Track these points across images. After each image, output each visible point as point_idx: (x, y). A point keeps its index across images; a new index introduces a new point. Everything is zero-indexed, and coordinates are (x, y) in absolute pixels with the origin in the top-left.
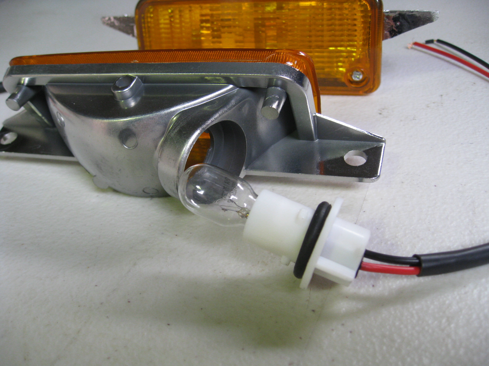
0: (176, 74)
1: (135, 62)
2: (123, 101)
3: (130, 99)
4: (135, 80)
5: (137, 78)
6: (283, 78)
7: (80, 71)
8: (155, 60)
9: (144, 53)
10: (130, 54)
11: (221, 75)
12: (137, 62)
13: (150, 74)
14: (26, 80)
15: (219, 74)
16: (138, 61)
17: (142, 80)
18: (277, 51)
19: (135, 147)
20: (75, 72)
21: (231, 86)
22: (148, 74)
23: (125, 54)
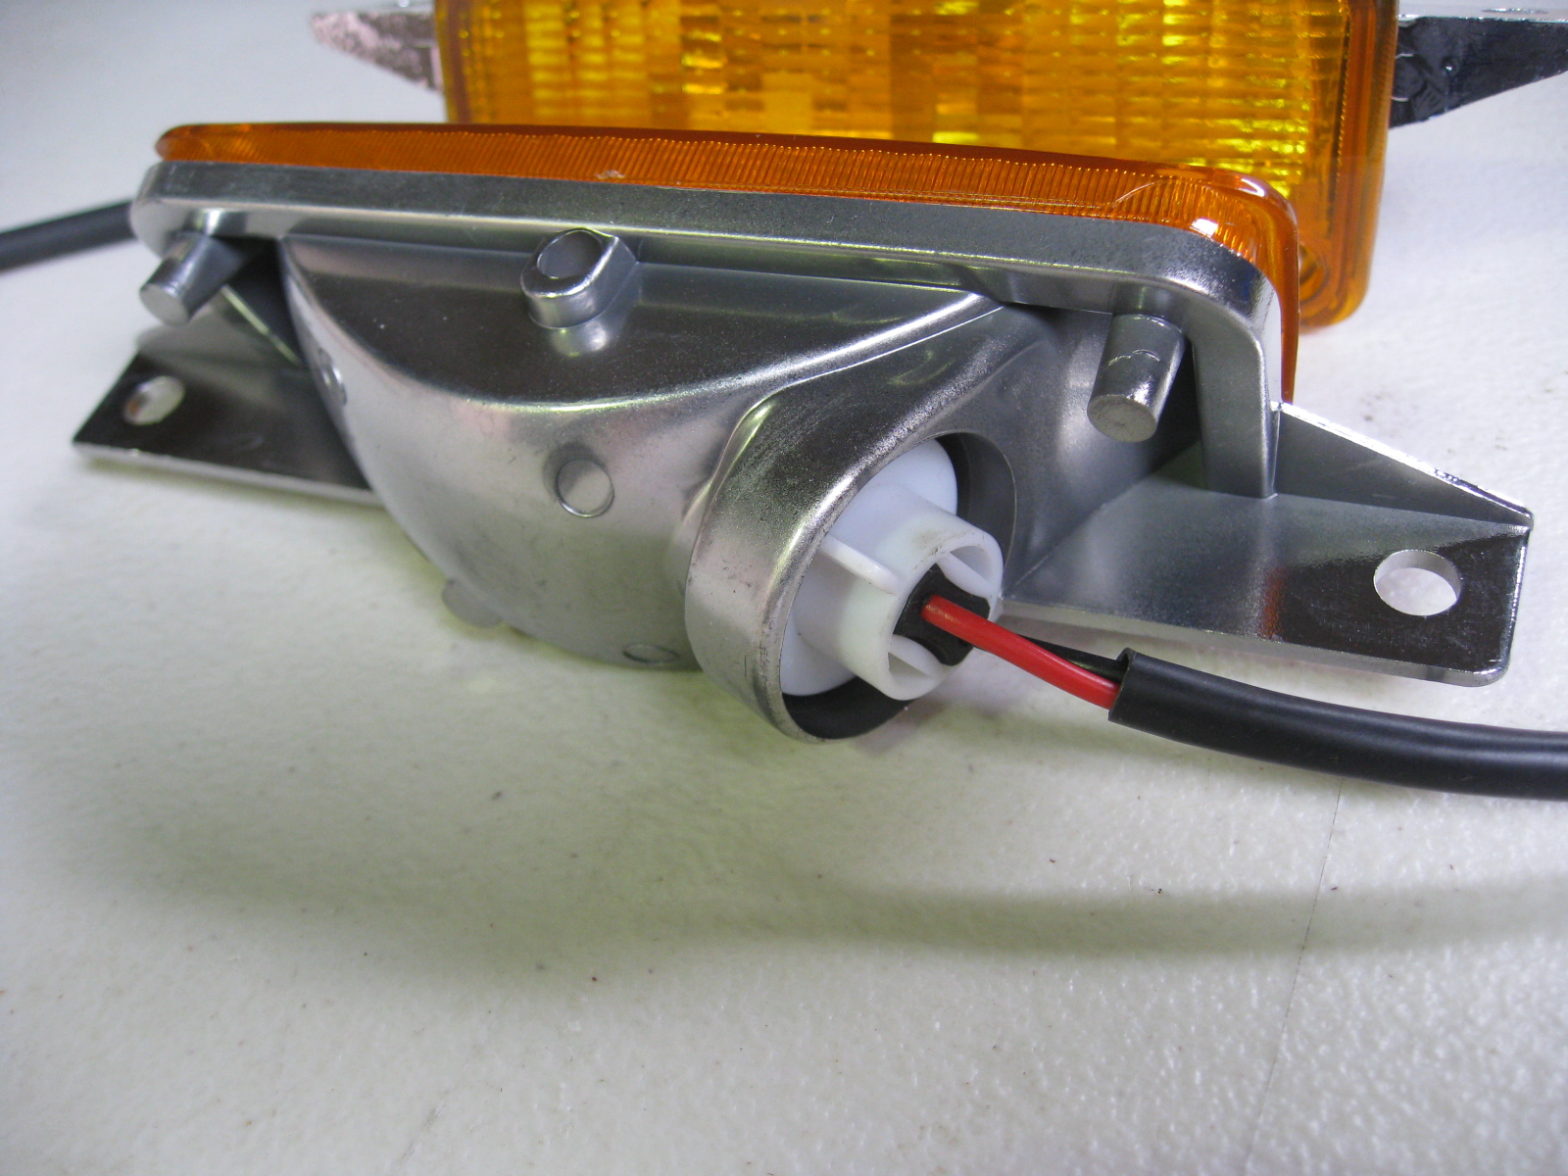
0: (766, 239)
1: (610, 178)
2: (563, 331)
3: (589, 325)
4: (610, 252)
5: (619, 243)
6: (1181, 286)
7: (405, 201)
8: (685, 176)
9: (645, 142)
10: (592, 141)
11: (942, 256)
12: (620, 176)
13: (667, 232)
14: (213, 216)
15: (933, 252)
16: (622, 173)
17: (634, 250)
18: (1162, 173)
19: (601, 514)
20: (387, 203)
21: (972, 298)
22: (661, 231)
23: (574, 143)
